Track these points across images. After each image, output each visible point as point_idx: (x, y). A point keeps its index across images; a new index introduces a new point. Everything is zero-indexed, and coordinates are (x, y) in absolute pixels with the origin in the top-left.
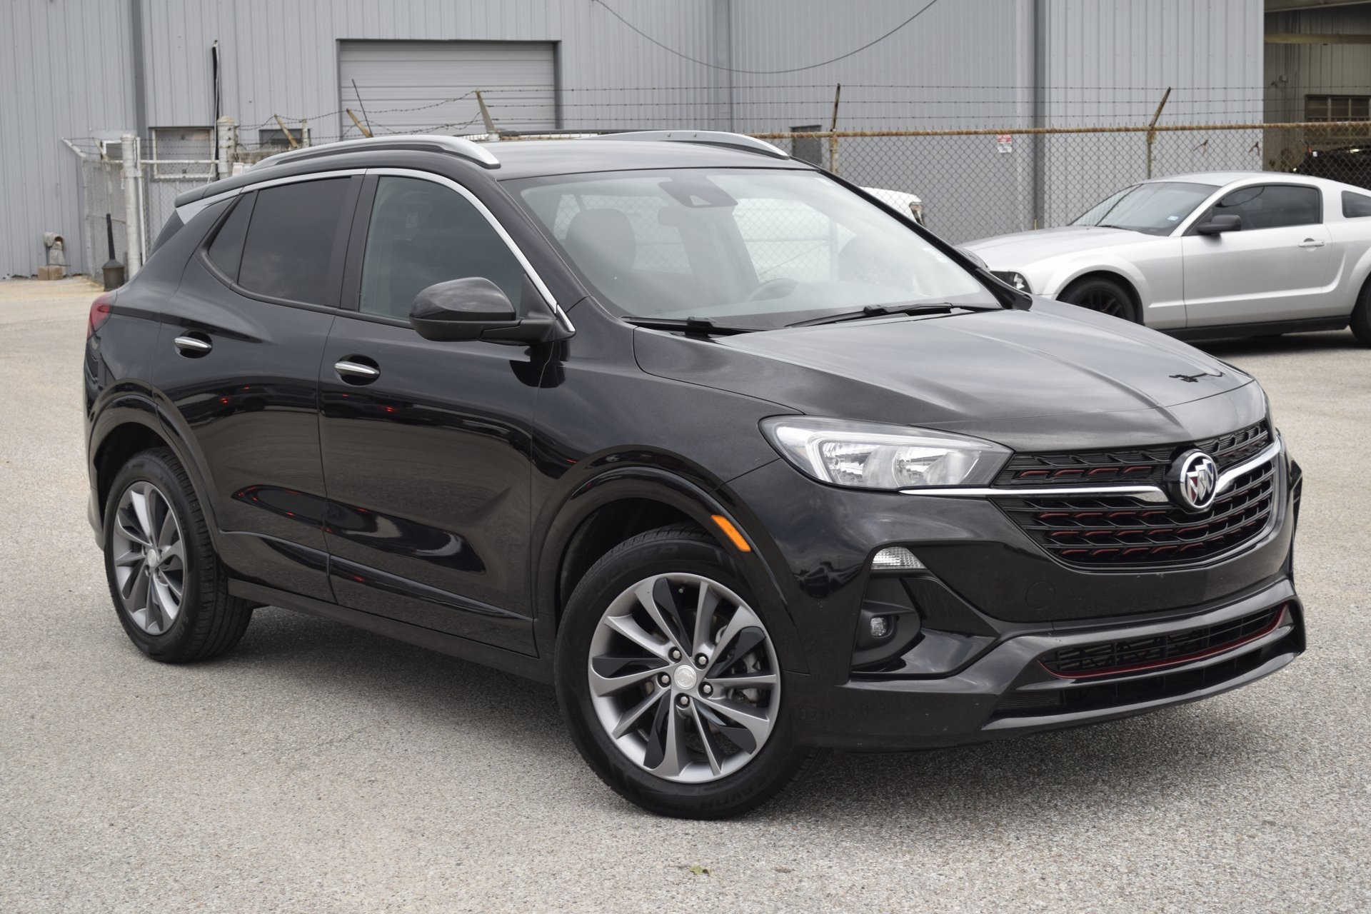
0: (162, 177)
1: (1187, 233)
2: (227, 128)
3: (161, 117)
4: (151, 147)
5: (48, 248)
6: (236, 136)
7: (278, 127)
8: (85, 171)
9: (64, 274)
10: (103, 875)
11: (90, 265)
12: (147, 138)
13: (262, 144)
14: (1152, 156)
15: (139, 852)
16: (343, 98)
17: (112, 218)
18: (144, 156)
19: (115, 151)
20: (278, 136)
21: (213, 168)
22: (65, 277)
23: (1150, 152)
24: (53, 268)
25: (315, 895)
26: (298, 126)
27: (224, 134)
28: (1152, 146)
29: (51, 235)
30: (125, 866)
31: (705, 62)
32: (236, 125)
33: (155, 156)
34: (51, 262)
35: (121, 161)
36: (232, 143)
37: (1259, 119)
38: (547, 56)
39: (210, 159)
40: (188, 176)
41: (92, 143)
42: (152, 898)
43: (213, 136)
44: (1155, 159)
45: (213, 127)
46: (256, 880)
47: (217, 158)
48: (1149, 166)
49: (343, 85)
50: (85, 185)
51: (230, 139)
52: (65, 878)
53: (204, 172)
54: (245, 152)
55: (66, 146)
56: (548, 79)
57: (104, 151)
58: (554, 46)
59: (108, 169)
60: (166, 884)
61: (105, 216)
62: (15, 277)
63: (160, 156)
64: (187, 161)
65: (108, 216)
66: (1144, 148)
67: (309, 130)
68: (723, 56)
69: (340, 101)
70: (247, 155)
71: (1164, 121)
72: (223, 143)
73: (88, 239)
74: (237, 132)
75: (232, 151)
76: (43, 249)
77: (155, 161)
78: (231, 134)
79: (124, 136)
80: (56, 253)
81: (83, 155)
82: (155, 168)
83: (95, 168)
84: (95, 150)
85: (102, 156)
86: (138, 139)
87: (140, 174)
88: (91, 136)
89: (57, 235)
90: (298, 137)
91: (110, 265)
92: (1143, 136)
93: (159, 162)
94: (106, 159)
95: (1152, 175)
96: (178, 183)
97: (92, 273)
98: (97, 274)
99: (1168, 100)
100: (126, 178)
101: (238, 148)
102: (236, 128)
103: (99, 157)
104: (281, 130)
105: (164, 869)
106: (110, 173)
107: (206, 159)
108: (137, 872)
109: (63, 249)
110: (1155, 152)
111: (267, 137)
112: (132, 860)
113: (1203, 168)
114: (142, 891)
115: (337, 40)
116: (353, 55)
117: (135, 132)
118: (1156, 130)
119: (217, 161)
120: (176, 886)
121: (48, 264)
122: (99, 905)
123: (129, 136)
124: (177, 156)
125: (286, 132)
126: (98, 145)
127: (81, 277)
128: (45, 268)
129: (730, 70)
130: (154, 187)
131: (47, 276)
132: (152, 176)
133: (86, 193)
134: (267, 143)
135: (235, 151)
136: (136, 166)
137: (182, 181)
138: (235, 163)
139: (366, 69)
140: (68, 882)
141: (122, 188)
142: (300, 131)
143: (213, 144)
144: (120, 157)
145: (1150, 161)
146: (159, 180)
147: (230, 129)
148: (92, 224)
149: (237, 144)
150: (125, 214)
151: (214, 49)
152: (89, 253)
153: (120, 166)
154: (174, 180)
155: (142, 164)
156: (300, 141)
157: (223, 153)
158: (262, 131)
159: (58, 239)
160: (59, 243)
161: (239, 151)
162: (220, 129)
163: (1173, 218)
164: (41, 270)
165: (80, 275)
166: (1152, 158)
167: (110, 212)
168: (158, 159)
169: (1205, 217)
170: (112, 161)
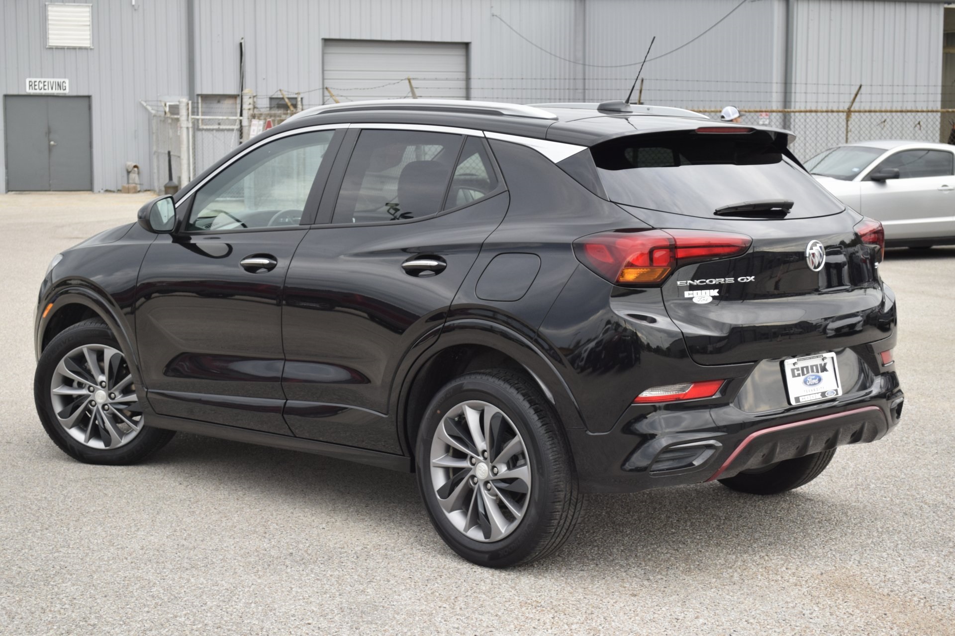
0: (205, 127)
1: (865, 179)
2: (248, 97)
3: (204, 87)
4: (198, 108)
5: (129, 172)
6: (254, 102)
7: (281, 96)
8: (154, 122)
9: (139, 189)
10: (177, 505)
11: (156, 184)
12: (196, 101)
13: (271, 108)
14: (849, 129)
15: (196, 496)
16: (325, 77)
17: (171, 153)
18: (193, 113)
19: (174, 109)
20: (282, 102)
21: (238, 122)
22: (139, 192)
23: (847, 126)
24: (132, 185)
25: (289, 517)
26: (295, 96)
27: (247, 101)
28: (849, 123)
29: (131, 164)
30: (188, 502)
31: (567, 59)
32: (255, 94)
33: (200, 114)
34: (130, 181)
35: (178, 117)
36: (251, 106)
37: (938, 106)
38: (461, 52)
39: (236, 116)
40: (222, 127)
41: (159, 104)
42: (203, 516)
43: (239, 101)
44: (851, 131)
45: (239, 95)
46: (258, 510)
47: (241, 115)
48: (847, 135)
49: (325, 69)
50: (154, 131)
51: (250, 104)
52: (156, 506)
53: (232, 125)
54: (260, 112)
55: (143, 106)
56: (462, 68)
57: (167, 109)
58: (467, 45)
59: (170, 121)
60: (210, 510)
61: (167, 152)
62: (107, 191)
63: (204, 114)
64: (221, 117)
65: (169, 153)
66: (844, 123)
67: (302, 99)
68: (580, 55)
69: (323, 79)
70: (261, 114)
71: (856, 107)
72: (246, 106)
73: (155, 167)
74: (255, 99)
75: (251, 112)
76: (125, 173)
77: (200, 117)
78: (251, 101)
79: (181, 100)
80: (134, 176)
81: (153, 112)
82: (200, 122)
83: (161, 121)
84: (161, 109)
85: (165, 113)
86: (190, 102)
87: (190, 125)
88: (159, 99)
89: (134, 164)
90: (294, 103)
91: (169, 185)
92: (843, 116)
93: (203, 117)
94: (168, 115)
95: (849, 141)
96: (215, 131)
97: (157, 189)
98: (160, 191)
99: (860, 93)
100: (181, 127)
101: (255, 110)
102: (254, 97)
103: (164, 113)
104: (283, 99)
105: (209, 503)
106: (171, 124)
107: (233, 116)
108: (195, 505)
109: (139, 173)
110: (850, 127)
111: (275, 103)
112: (192, 499)
113: (877, 138)
114: (197, 513)
115: (323, 39)
116: (333, 50)
117: (188, 97)
118: (852, 112)
119: (241, 118)
120: (215, 511)
121: (128, 183)
122: (175, 518)
123: (185, 100)
124: (215, 114)
125: (287, 100)
126: (164, 105)
127: (149, 192)
128: (126, 185)
129: (584, 65)
130: (199, 134)
131: (127, 191)
132: (198, 126)
133: (154, 137)
134: (274, 107)
135: (253, 111)
136: (188, 120)
137: (218, 130)
138: (253, 120)
139: (341, 59)
140: (158, 508)
141: (179, 134)
142: (296, 99)
143: (239, 106)
144: (178, 114)
145: (847, 132)
146: (203, 130)
147: (250, 98)
148: (158, 157)
149: (255, 108)
150: (180, 151)
151: (241, 44)
152: (156, 176)
153: (178, 120)
154: (213, 130)
155: (192, 119)
156: (295, 106)
157: (245, 113)
158: (271, 99)
159: (135, 167)
160: (136, 169)
161: (256, 112)
162: (244, 97)
163: (856, 170)
164: (123, 187)
165: (149, 190)
166: (849, 130)
167: (170, 150)
168: (202, 115)
169: (877, 169)
170: (172, 116)
